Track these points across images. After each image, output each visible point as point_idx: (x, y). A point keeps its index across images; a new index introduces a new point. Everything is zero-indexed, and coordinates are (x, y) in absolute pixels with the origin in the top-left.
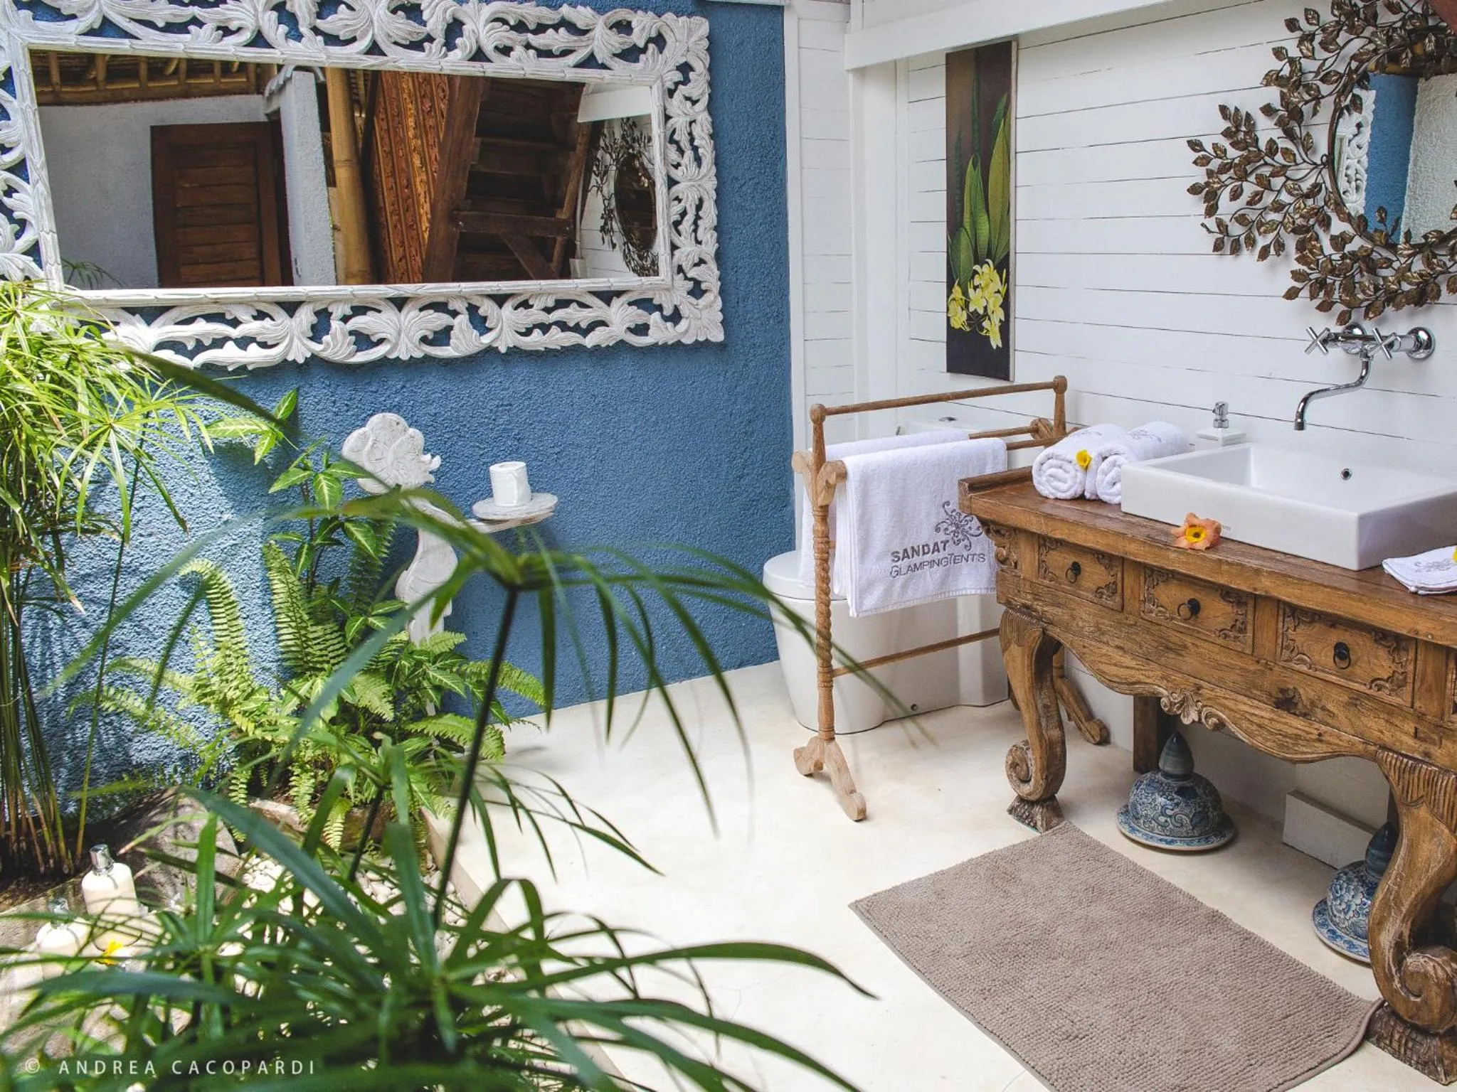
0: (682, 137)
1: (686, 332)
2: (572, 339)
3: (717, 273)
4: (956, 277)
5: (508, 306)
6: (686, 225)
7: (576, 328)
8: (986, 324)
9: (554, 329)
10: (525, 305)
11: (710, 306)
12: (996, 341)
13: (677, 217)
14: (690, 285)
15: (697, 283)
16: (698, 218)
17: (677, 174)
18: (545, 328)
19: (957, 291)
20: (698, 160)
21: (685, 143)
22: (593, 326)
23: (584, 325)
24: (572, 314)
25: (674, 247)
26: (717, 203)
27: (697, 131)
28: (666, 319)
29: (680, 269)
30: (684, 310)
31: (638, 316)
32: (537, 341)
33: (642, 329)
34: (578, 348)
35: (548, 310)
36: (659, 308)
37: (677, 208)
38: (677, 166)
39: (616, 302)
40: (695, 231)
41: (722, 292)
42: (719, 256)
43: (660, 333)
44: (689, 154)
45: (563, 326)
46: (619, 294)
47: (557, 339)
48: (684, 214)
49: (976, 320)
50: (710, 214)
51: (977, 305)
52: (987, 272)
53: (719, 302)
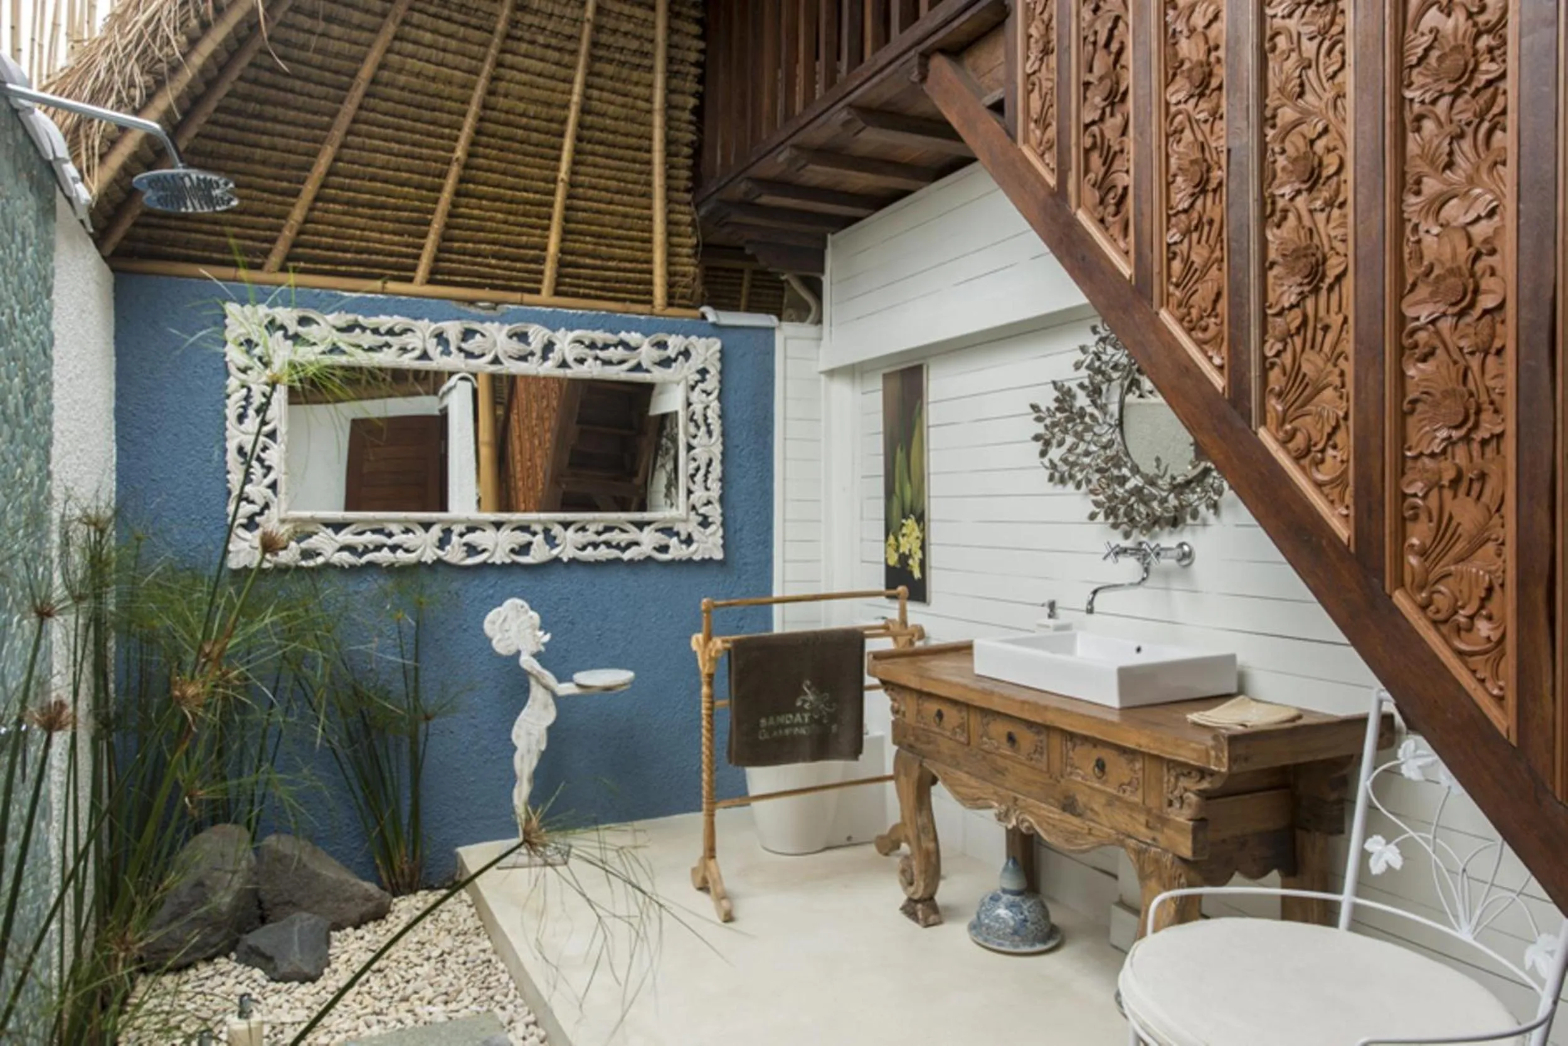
0: (699, 417)
1: (697, 552)
2: (614, 553)
3: (719, 511)
4: (891, 529)
5: (571, 530)
6: (699, 477)
7: (618, 547)
8: (911, 562)
9: (602, 547)
10: (583, 529)
11: (713, 534)
12: (917, 574)
13: (692, 471)
14: (700, 519)
15: (705, 517)
16: (707, 472)
17: (694, 442)
18: (596, 546)
19: (892, 539)
20: (710, 433)
21: (700, 421)
22: (629, 545)
23: (623, 544)
24: (615, 537)
25: (690, 492)
26: (723, 462)
27: (709, 413)
28: (682, 542)
29: (694, 508)
30: (695, 536)
31: (662, 539)
32: (589, 554)
33: (664, 549)
34: (617, 561)
35: (599, 533)
36: (677, 534)
37: (693, 465)
38: (695, 437)
39: (647, 529)
40: (705, 481)
41: (723, 524)
42: (722, 499)
43: (677, 551)
44: (703, 429)
45: (608, 544)
46: (649, 523)
47: (604, 553)
48: (698, 469)
49: (904, 558)
50: (716, 469)
51: (904, 549)
52: (911, 523)
53: (720, 532)
